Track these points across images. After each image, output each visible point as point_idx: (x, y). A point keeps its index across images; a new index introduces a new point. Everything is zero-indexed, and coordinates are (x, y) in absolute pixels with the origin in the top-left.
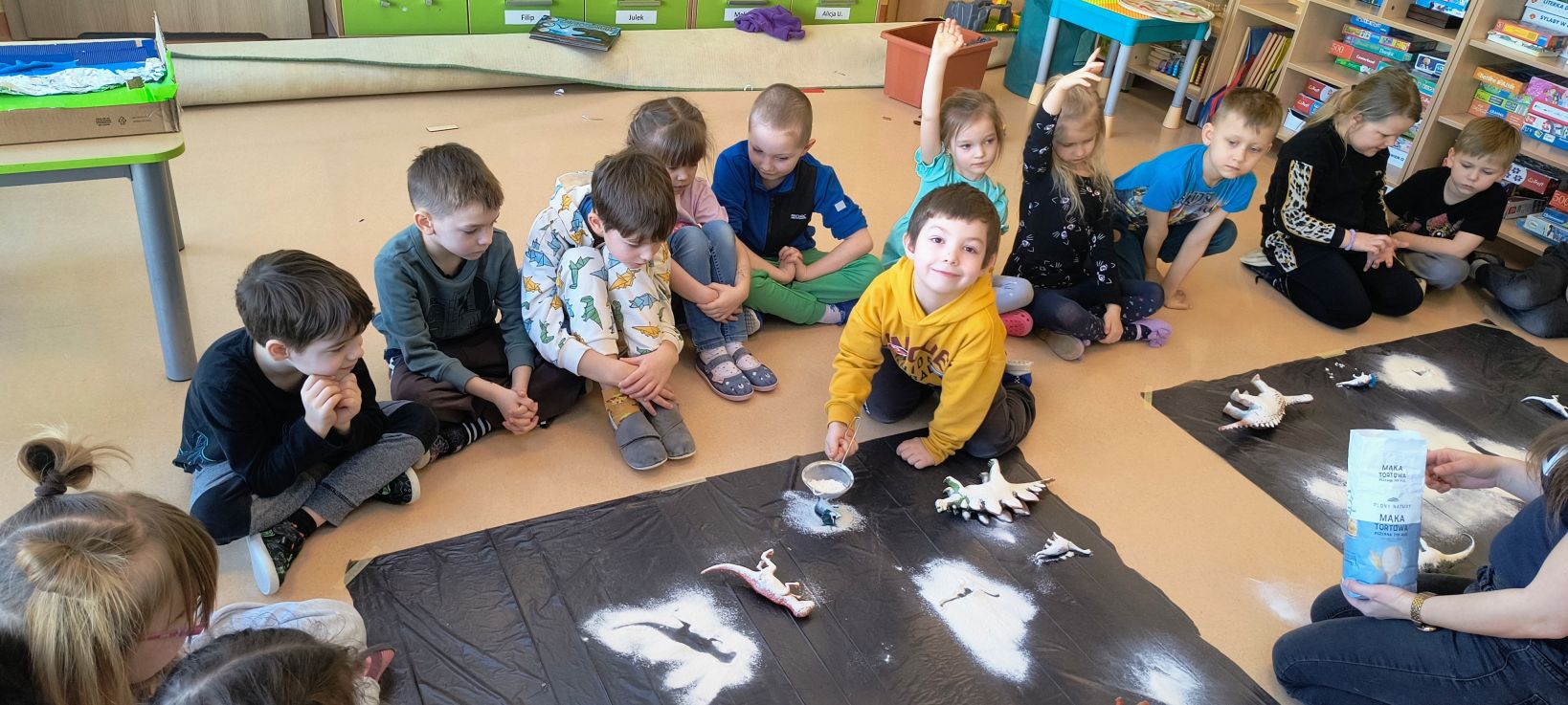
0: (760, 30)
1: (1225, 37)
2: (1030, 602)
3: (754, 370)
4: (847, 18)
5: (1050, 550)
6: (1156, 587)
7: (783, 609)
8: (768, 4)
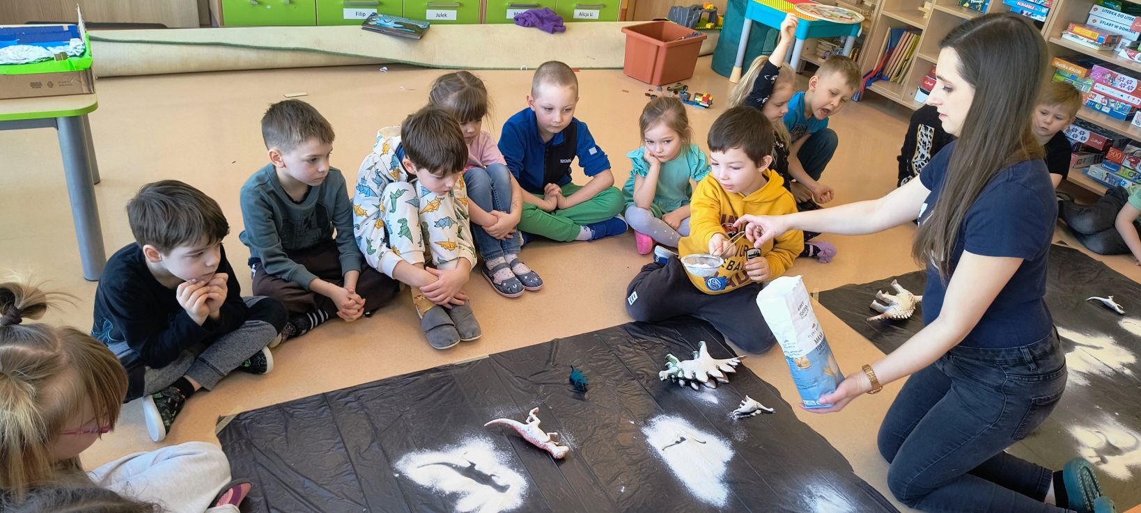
0: (533, 25)
1: (872, 33)
2: (728, 447)
3: (526, 275)
4: (597, 18)
5: (743, 409)
6: (821, 436)
7: (546, 453)
8: (539, 6)
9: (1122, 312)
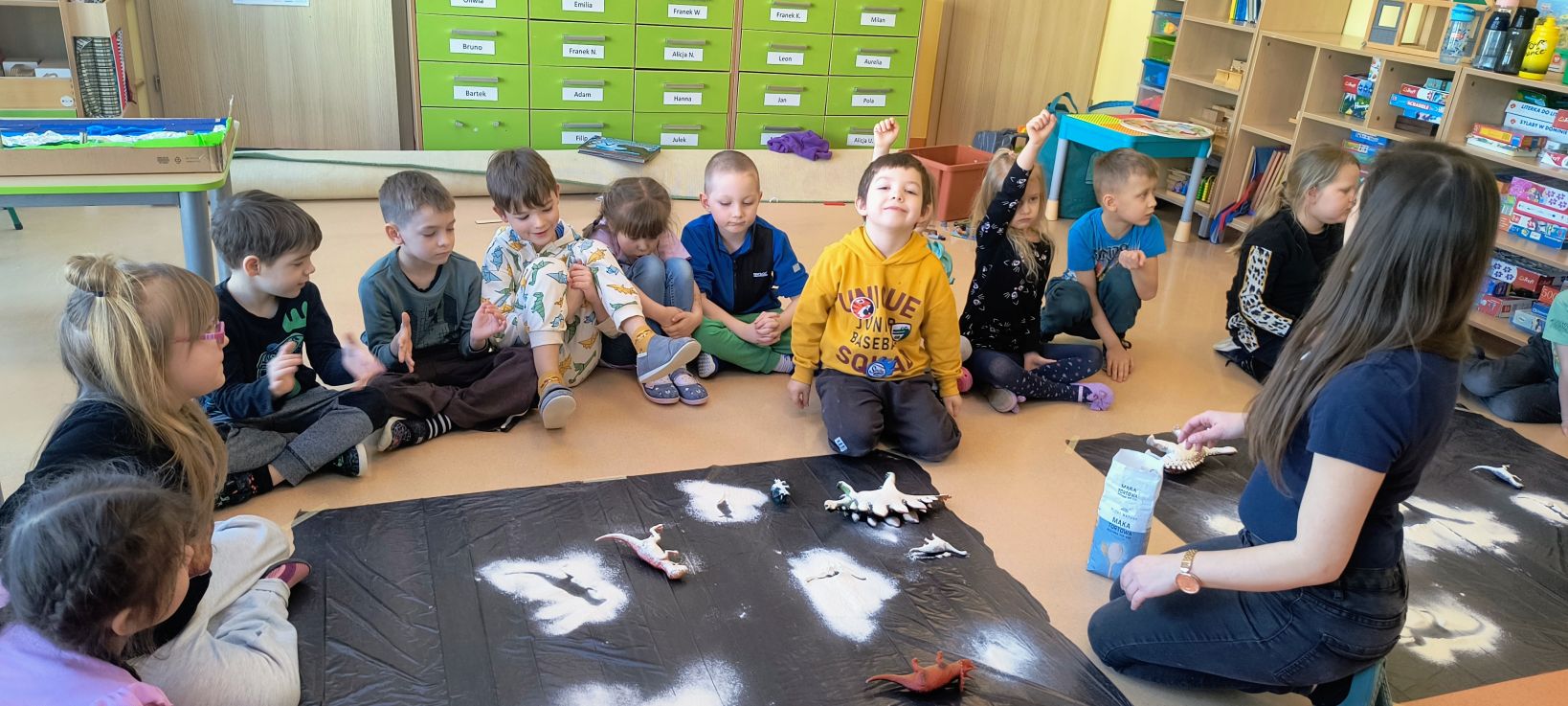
0: (790, 151)
2: (893, 587)
6: (1022, 585)
8: (801, 129)
9: (1518, 485)
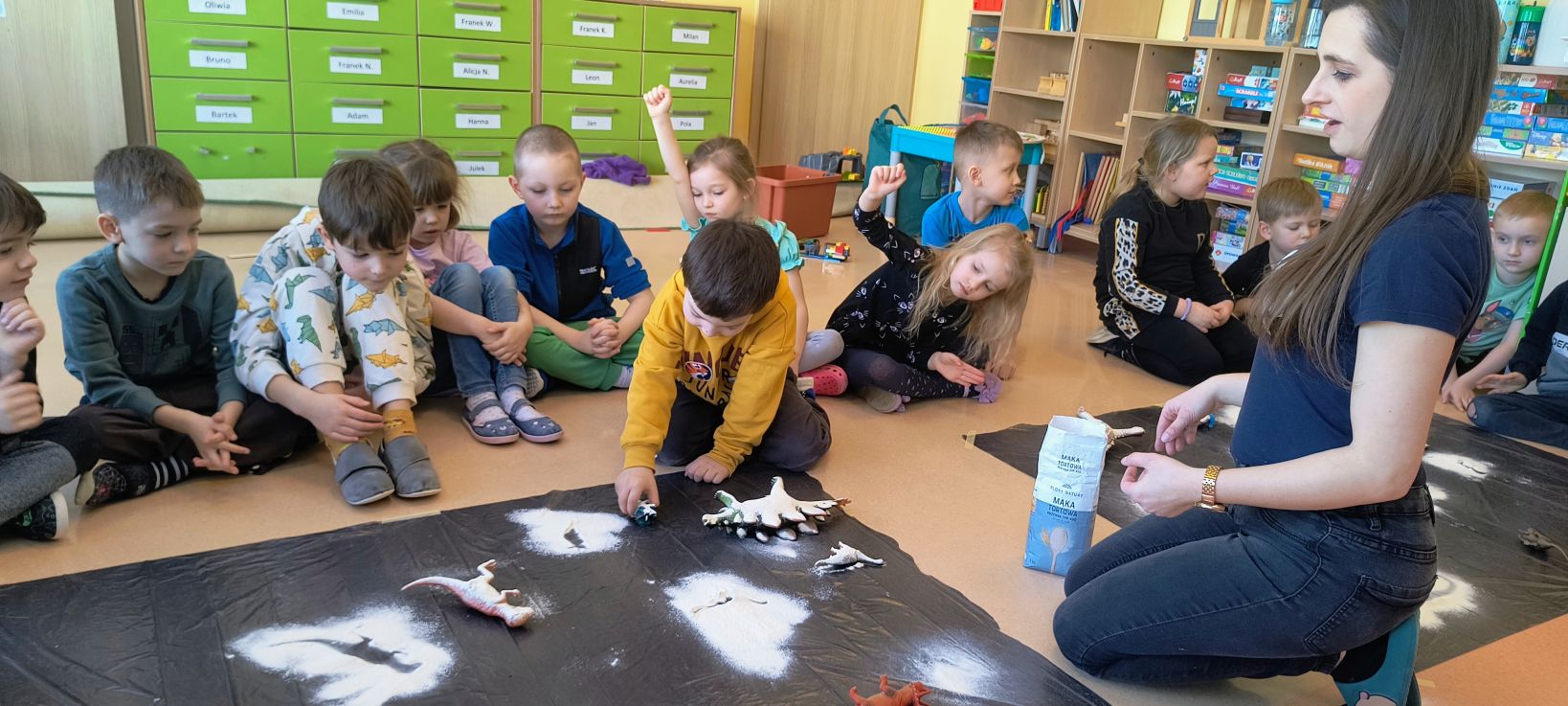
0: (604, 176)
2: (802, 608)
7: (497, 620)
8: (615, 155)
